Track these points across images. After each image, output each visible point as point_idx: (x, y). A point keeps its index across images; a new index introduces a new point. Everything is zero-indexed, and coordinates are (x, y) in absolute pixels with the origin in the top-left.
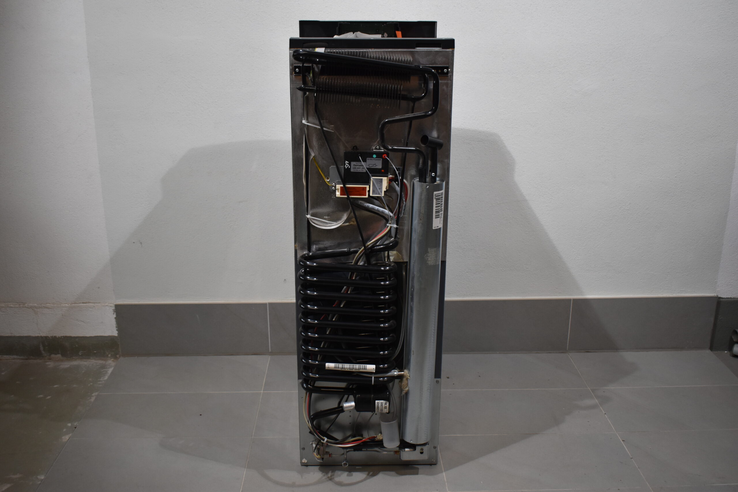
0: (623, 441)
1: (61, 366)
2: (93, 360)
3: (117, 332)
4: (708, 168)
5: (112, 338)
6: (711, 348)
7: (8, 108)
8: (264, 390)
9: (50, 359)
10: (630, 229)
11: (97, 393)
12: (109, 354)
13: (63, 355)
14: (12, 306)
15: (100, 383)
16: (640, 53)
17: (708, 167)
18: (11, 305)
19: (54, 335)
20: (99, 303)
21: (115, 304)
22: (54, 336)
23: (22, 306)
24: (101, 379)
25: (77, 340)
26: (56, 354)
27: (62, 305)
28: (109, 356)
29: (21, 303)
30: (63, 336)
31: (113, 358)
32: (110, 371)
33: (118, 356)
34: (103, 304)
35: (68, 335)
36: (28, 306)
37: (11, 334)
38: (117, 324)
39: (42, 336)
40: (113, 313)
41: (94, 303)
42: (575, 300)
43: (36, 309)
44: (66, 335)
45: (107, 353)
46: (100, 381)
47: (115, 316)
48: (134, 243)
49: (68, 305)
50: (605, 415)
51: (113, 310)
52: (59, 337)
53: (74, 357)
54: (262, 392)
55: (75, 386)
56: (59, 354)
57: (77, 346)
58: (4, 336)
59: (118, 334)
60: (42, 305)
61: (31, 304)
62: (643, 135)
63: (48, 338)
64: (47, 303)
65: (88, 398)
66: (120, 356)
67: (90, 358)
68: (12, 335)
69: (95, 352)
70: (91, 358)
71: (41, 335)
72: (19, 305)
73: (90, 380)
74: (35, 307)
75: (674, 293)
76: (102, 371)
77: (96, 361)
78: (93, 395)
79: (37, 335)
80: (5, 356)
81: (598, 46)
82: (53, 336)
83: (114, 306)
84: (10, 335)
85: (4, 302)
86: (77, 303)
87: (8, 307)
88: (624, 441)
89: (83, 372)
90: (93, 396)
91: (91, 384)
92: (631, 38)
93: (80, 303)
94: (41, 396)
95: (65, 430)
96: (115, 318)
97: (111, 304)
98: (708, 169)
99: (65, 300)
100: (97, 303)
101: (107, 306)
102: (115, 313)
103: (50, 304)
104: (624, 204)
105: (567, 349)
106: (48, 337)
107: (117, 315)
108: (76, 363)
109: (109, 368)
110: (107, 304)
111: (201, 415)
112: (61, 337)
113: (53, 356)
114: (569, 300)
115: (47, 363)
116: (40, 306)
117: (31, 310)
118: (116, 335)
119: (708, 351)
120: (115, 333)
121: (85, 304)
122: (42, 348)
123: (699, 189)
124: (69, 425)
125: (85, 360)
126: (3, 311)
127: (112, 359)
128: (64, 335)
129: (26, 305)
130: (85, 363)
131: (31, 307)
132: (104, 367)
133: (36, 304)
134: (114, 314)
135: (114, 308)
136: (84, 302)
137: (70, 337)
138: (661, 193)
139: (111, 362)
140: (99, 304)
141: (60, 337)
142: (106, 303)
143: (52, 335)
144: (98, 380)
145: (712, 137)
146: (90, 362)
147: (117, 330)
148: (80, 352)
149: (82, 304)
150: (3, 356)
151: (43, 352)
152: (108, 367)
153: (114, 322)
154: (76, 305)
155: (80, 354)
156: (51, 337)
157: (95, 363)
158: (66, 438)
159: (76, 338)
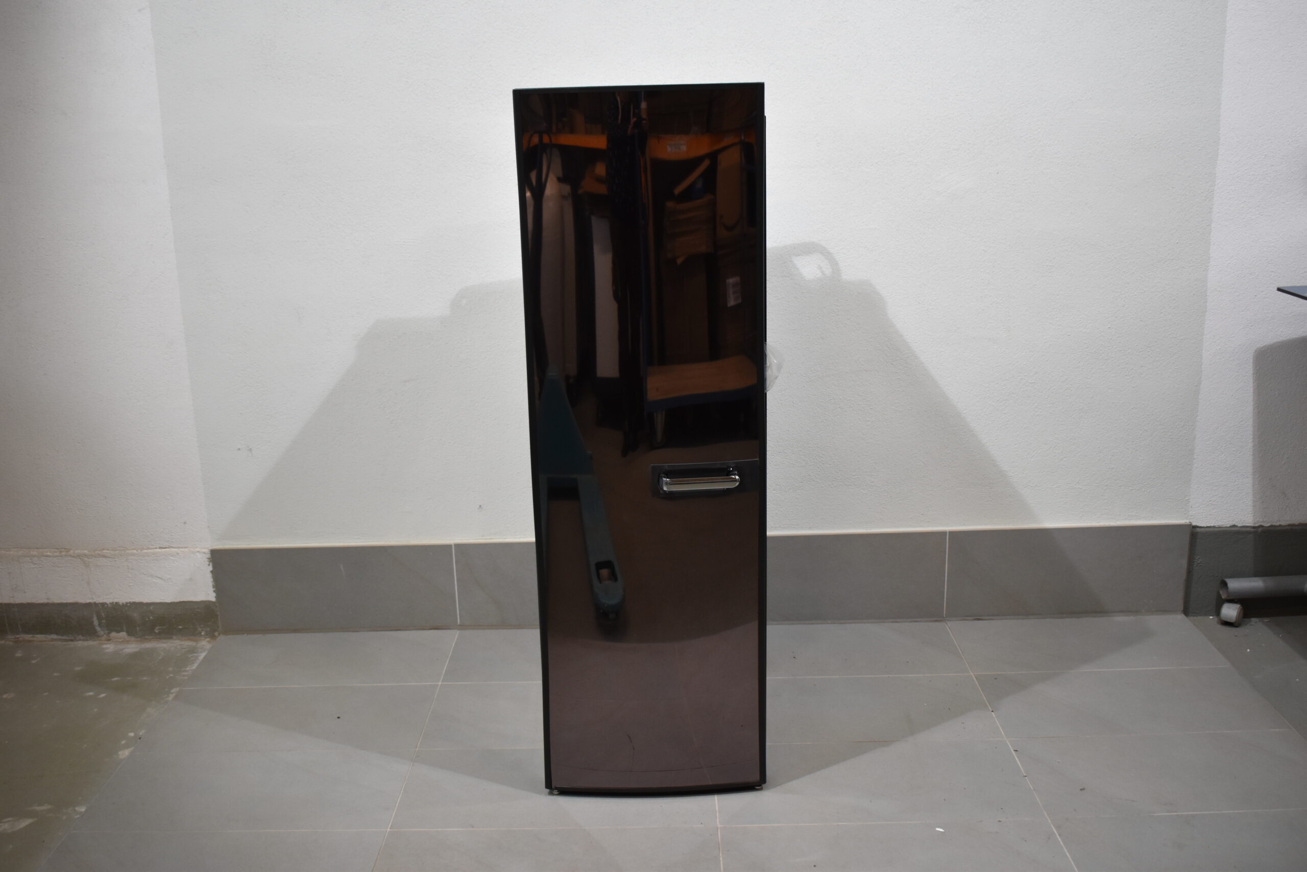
0: (1014, 750)
1: (126, 650)
2: (176, 641)
3: (214, 595)
4: (1162, 313)
5: (206, 605)
6: (1186, 612)
7: (43, 239)
8: (443, 681)
9: (110, 640)
10: (1038, 415)
11: (178, 689)
12: (202, 630)
13: (130, 633)
14: (49, 554)
15: (186, 673)
16: (1039, 128)
17: (1162, 311)
18: (47, 552)
19: (116, 601)
20: (186, 547)
21: (210, 548)
22: (116, 603)
23: (64, 553)
24: (188, 669)
25: (151, 608)
26: (118, 632)
27: (127, 551)
28: (203, 633)
29: (63, 550)
30: (130, 603)
31: (208, 638)
32: (202, 656)
33: (216, 634)
34: (192, 549)
35: (137, 600)
36: (74, 553)
37: (48, 599)
38: (214, 581)
39: (97, 602)
40: (208, 563)
41: (179, 548)
42: (956, 536)
43: (86, 559)
44: (134, 601)
45: (200, 629)
46: (185, 671)
47: (211, 568)
48: (239, 449)
49: (137, 551)
50: (993, 713)
51: (208, 559)
52: (123, 604)
53: (147, 637)
54: (440, 683)
55: (145, 678)
56: (123, 631)
57: (151, 618)
58: (36, 604)
59: (216, 597)
60: (96, 552)
61: (79, 551)
62: (1051, 260)
63: (106, 606)
64: (103, 550)
65: (165, 696)
66: (219, 634)
67: (172, 638)
68: (50, 601)
69: (180, 627)
70: (174, 638)
71: (95, 601)
72: (61, 552)
73: (170, 669)
74: (85, 555)
75: (1118, 520)
76: (190, 656)
77: (182, 643)
78: (172, 691)
79: (88, 601)
80: (38, 636)
81: (970, 119)
82: (113, 603)
83: (209, 552)
84: (45, 601)
85: (37, 548)
86: (151, 549)
87: (43, 556)
88: (1017, 751)
89: (160, 658)
90: (172, 693)
91: (171, 675)
92: (1023, 105)
93: (156, 548)
94: (91, 693)
95: (123, 742)
96: (212, 572)
97: (204, 548)
98: (1162, 314)
99: (133, 543)
100: (182, 548)
101: (198, 552)
102: (211, 563)
103: (108, 550)
104: (1025, 374)
105: (944, 616)
106: (106, 604)
107: (214, 567)
108: (148, 645)
109: (201, 652)
110: (198, 549)
111: (339, 718)
112: (127, 603)
113: (113, 634)
114: (943, 534)
115: (105, 646)
116: (93, 554)
117: (79, 560)
118: (214, 599)
119: (1181, 617)
120: (211, 597)
121: (163, 550)
122: (96, 622)
123: (1150, 347)
124: (132, 734)
125: (164, 641)
126: (35, 562)
127: (208, 639)
128: (132, 601)
129: (72, 551)
130: (165, 645)
131: (79, 556)
132: (193, 650)
133: (86, 551)
134: (209, 565)
135: (210, 555)
136: (162, 546)
137: (141, 604)
138: (1087, 354)
139: (205, 644)
140: (186, 550)
141: (125, 604)
142: (196, 548)
143: (111, 601)
144: (183, 669)
145: (1166, 261)
146: (171, 643)
147: (214, 591)
148: (157, 628)
149: (160, 550)
150: (35, 636)
151: (98, 629)
152: (200, 650)
153: (209, 580)
154: (150, 551)
155: (157, 632)
156: (110, 603)
157: (180, 645)
158: (124, 754)
159: (149, 604)
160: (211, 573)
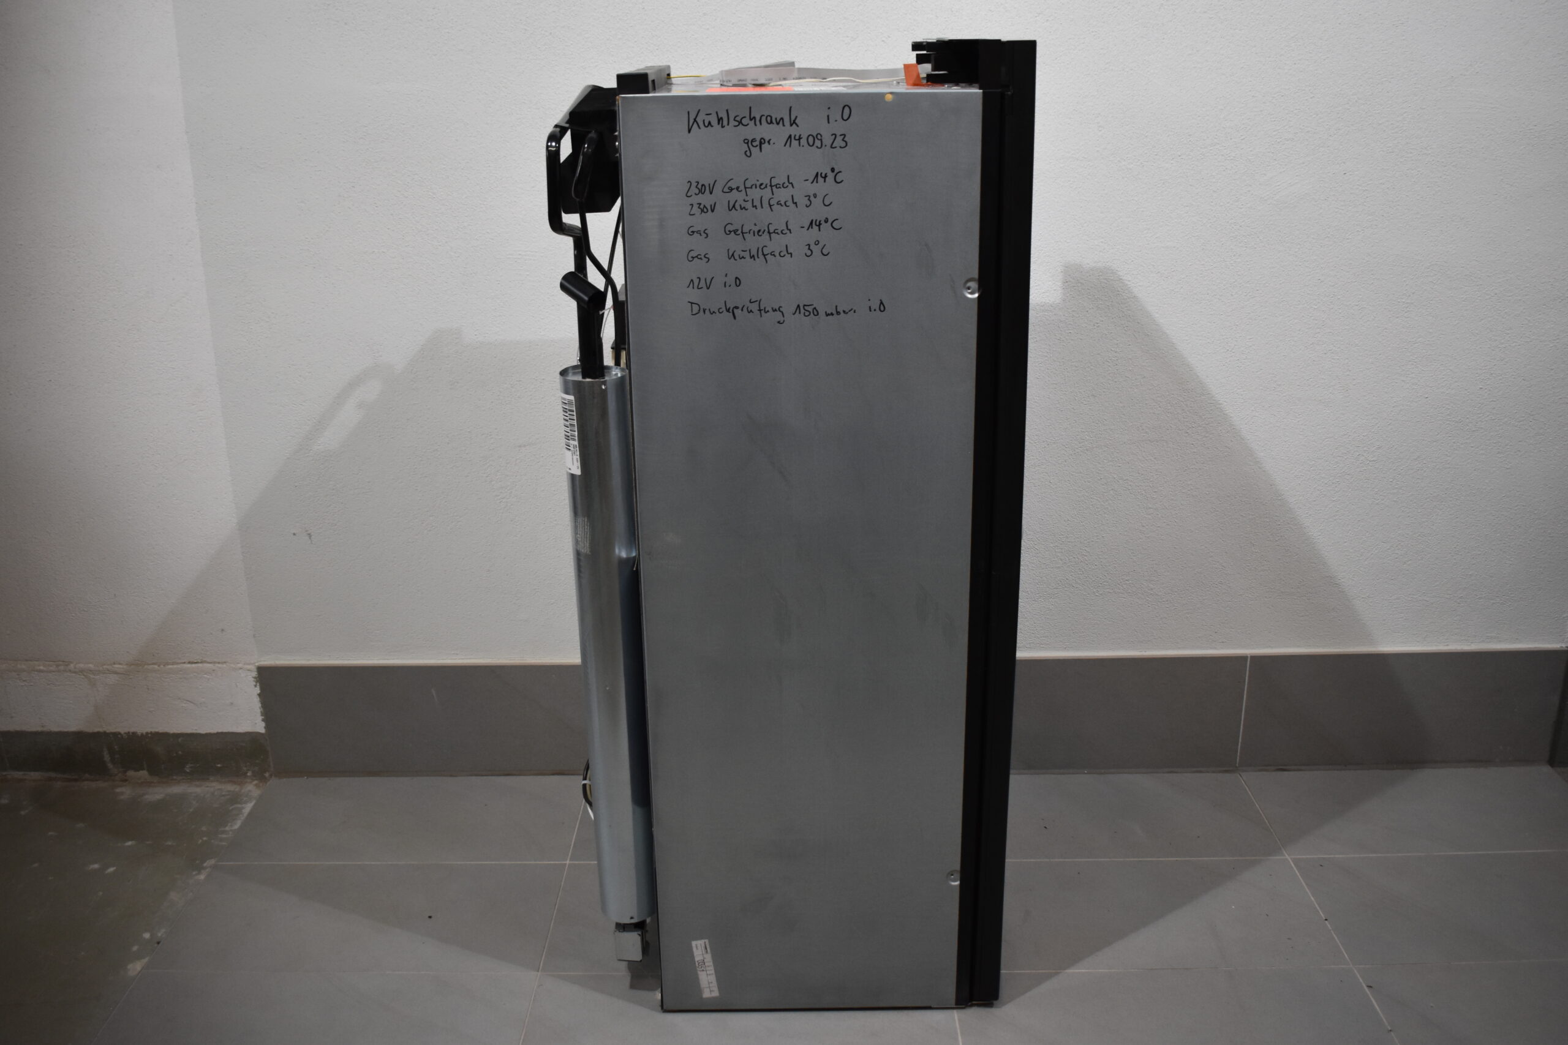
0: (1368, 986)
1: (147, 797)
2: (214, 784)
3: (263, 724)
4: (1552, 369)
5: (252, 738)
6: (1552, 762)
7: (21, 245)
8: (570, 861)
9: (126, 780)
10: (1377, 504)
11: (212, 862)
12: (249, 770)
13: (153, 772)
14: (42, 668)
15: (224, 836)
16: (1405, 112)
17: (1553, 367)
18: (39, 666)
19: (132, 730)
20: (225, 662)
21: (257, 664)
22: (133, 733)
23: (62, 668)
24: (227, 828)
25: (180, 740)
26: (137, 770)
27: (146, 666)
28: (249, 774)
29: (61, 663)
30: (151, 733)
31: (256, 780)
32: (248, 808)
33: (267, 775)
34: (232, 665)
35: (161, 729)
36: (75, 668)
37: (43, 726)
38: (262, 707)
39: (108, 731)
40: (255, 683)
41: (214, 663)
42: (1256, 659)
43: (92, 676)
44: (157, 730)
45: (245, 769)
46: (223, 832)
47: (258, 690)
48: (294, 534)
49: (159, 666)
50: (1326, 922)
51: (255, 678)
52: (142, 734)
53: (175, 777)
54: (568, 862)
55: (169, 843)
56: (143, 769)
57: (180, 753)
58: (28, 732)
59: (265, 728)
60: (105, 667)
61: (82, 665)
62: (1409, 296)
63: (119, 736)
64: (114, 664)
65: (194, 873)
66: (271, 776)
67: (208, 779)
68: (45, 729)
69: (219, 765)
70: (212, 778)
71: (105, 729)
72: (58, 666)
73: (204, 829)
74: (91, 671)
75: (1472, 643)
76: (231, 808)
77: (223, 787)
78: (205, 865)
79: (96, 730)
80: (32, 774)
81: (1311, 98)
82: (129, 733)
83: (255, 670)
84: (39, 729)
85: (27, 660)
86: (178, 663)
87: (34, 671)
88: (1371, 987)
89: (191, 810)
90: (205, 868)
91: (205, 839)
92: (1385, 79)
93: (184, 663)
94: (96, 866)
95: (135, 948)
96: (259, 695)
97: (249, 664)
98: (1553, 371)
99: (153, 655)
100: (219, 663)
101: (241, 668)
102: (258, 684)
103: (120, 664)
104: (1365, 449)
105: (1237, 765)
106: (120, 733)
107: (262, 689)
108: (176, 789)
109: (246, 803)
110: (240, 665)
111: (430, 917)
112: (147, 733)
113: (131, 773)
114: (1242, 659)
115: (118, 790)
116: (101, 669)
117: (83, 677)
118: (263, 731)
119: (1546, 769)
120: (260, 727)
121: (194, 665)
122: (107, 757)
123: (1532, 415)
124: (147, 936)
125: (197, 783)
126: (24, 679)
127: (255, 782)
128: (153, 730)
129: (72, 666)
130: (198, 790)
131: (82, 671)
132: (235, 799)
133: (91, 666)
134: (256, 686)
135: (256, 673)
136: (192, 660)
137: (166, 735)
138: (1448, 424)
139: (252, 789)
140: (224, 666)
141: (144, 734)
142: (238, 663)
143: (126, 730)
144: (222, 829)
145: (1562, 300)
146: (207, 787)
147: (263, 720)
148: (187, 766)
149: (189, 665)
150: (26, 773)
151: (110, 766)
152: (245, 799)
153: (256, 705)
154: (175, 666)
155: (188, 771)
156: (125, 733)
157: (219, 789)
158: (135, 968)
159: (177, 736)
160: (258, 697)
